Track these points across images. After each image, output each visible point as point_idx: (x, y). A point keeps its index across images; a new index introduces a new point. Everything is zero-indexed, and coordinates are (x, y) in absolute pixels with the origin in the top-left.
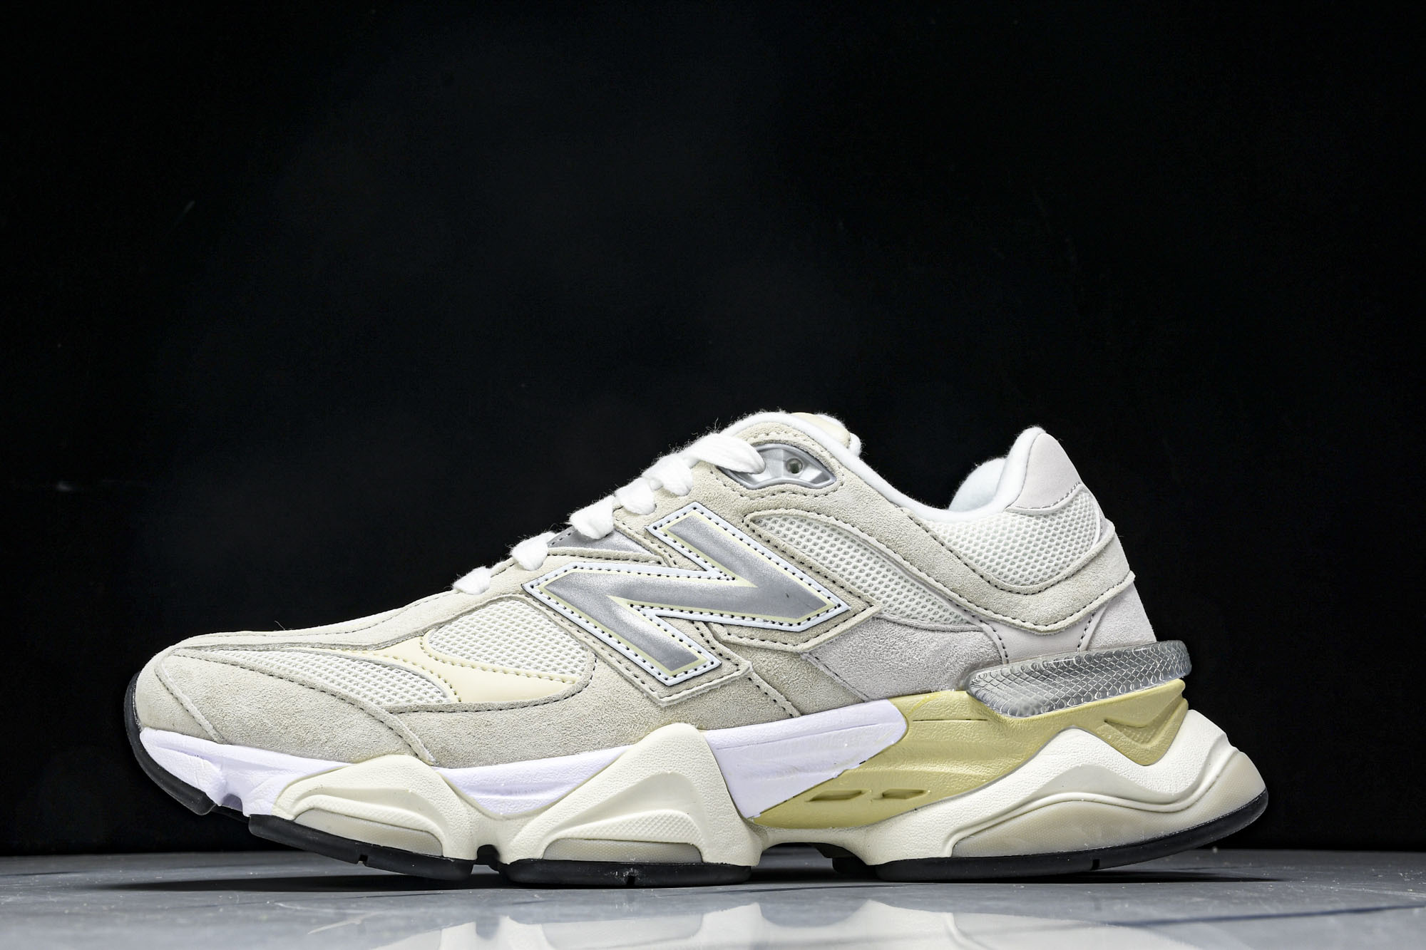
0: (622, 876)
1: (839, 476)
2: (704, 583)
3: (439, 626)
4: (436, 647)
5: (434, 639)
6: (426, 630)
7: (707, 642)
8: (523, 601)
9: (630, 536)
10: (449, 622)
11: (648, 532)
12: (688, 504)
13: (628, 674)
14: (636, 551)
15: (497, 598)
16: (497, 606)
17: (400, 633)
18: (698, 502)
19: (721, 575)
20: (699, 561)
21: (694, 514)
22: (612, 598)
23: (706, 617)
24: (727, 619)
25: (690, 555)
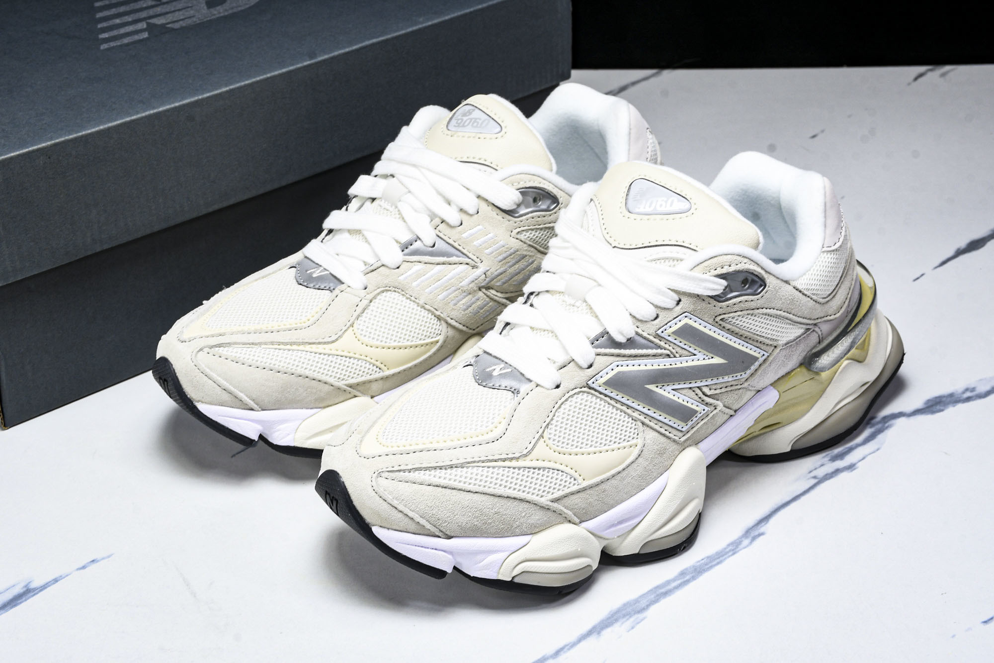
1: (768, 283)
2: (696, 363)
3: (548, 424)
4: (554, 443)
5: (550, 436)
6: (544, 431)
7: (700, 398)
8: (588, 393)
9: (645, 337)
10: (552, 419)
11: (657, 335)
12: (681, 314)
13: (662, 430)
14: (652, 348)
15: (571, 393)
16: (574, 399)
17: (531, 438)
18: (688, 313)
19: (705, 357)
20: (691, 350)
21: (686, 321)
22: (647, 386)
23: (699, 384)
24: (709, 382)
25: (685, 347)
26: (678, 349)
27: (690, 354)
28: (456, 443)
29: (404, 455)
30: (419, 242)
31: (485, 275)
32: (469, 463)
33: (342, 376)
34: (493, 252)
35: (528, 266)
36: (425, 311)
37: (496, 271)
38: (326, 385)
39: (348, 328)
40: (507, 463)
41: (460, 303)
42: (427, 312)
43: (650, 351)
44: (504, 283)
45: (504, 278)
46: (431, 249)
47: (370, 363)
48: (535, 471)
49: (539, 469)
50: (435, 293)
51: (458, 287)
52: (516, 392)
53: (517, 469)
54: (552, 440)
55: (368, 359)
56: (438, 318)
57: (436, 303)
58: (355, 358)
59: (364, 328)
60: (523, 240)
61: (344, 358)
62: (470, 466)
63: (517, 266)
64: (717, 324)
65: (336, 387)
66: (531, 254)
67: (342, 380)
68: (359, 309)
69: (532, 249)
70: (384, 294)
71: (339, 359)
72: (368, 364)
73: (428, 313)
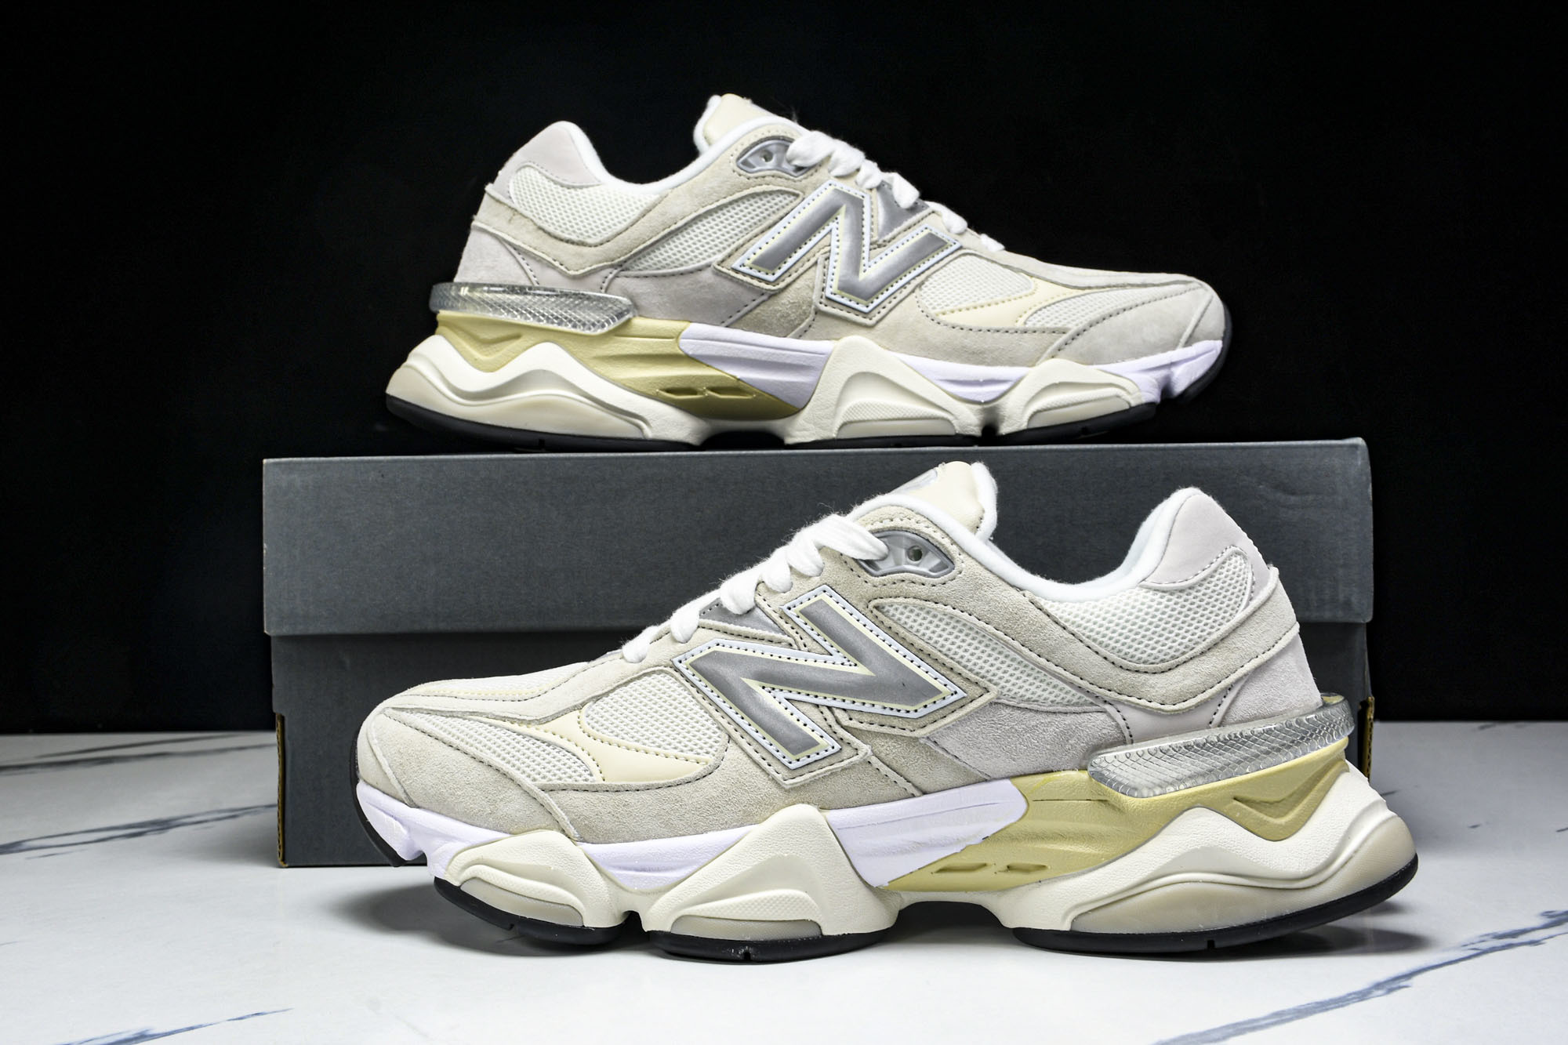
0: (738, 953)
1: (958, 565)
2: (829, 667)
5: (590, 713)
6: (584, 703)
7: (830, 726)
8: (672, 676)
9: (768, 613)
10: (606, 694)
11: (782, 610)
12: (819, 587)
13: (757, 757)
14: (771, 630)
15: (650, 670)
16: (650, 679)
18: (828, 585)
19: (845, 661)
20: (826, 645)
21: (821, 596)
22: (746, 681)
23: (830, 702)
24: (849, 704)
25: (817, 638)
26: (807, 640)
27: (823, 651)
43: (767, 633)
64: (869, 614)
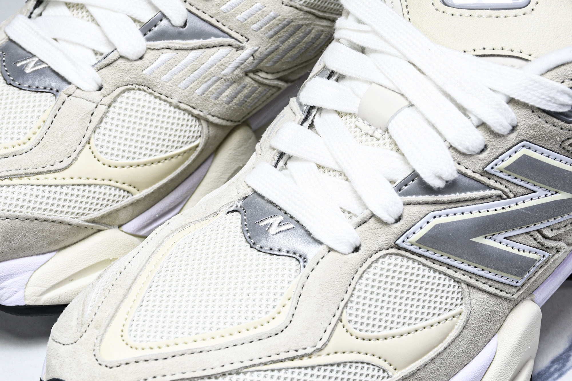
2: (536, 202)
3: (347, 303)
4: (356, 326)
5: (350, 318)
6: (342, 312)
7: (539, 243)
8: (397, 255)
9: (469, 176)
10: (352, 295)
11: (486, 172)
12: (517, 144)
13: (492, 290)
14: (478, 189)
15: (375, 257)
16: (379, 265)
17: (326, 325)
18: (526, 141)
19: (547, 192)
20: (529, 186)
21: (523, 152)
22: (473, 240)
23: (539, 226)
24: (552, 222)
25: (522, 183)
26: (513, 188)
27: (528, 191)
28: (228, 340)
29: (160, 362)
30: (165, 22)
31: (253, 57)
32: (246, 367)
33: (81, 211)
34: (262, 27)
35: (304, 37)
36: (180, 111)
37: (266, 49)
38: (62, 225)
39: (84, 146)
40: (297, 363)
41: (223, 95)
42: (182, 112)
43: (476, 194)
44: (276, 62)
45: (275, 56)
46: (181, 29)
47: (116, 188)
48: (333, 368)
49: (339, 365)
50: (191, 88)
51: (220, 76)
52: (301, 259)
53: (310, 369)
54: (353, 323)
55: (112, 183)
56: (196, 117)
57: (194, 100)
58: (96, 185)
59: (105, 144)
60: (298, 6)
61: (82, 188)
62: (248, 372)
63: (292, 39)
64: (563, 151)
65: (75, 225)
66: (308, 22)
67: (82, 215)
68: (95, 119)
69: (310, 16)
70: (126, 94)
71: (76, 190)
72: (113, 189)
73: (184, 114)
